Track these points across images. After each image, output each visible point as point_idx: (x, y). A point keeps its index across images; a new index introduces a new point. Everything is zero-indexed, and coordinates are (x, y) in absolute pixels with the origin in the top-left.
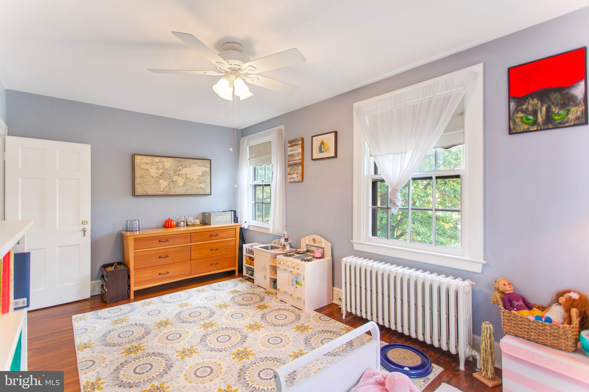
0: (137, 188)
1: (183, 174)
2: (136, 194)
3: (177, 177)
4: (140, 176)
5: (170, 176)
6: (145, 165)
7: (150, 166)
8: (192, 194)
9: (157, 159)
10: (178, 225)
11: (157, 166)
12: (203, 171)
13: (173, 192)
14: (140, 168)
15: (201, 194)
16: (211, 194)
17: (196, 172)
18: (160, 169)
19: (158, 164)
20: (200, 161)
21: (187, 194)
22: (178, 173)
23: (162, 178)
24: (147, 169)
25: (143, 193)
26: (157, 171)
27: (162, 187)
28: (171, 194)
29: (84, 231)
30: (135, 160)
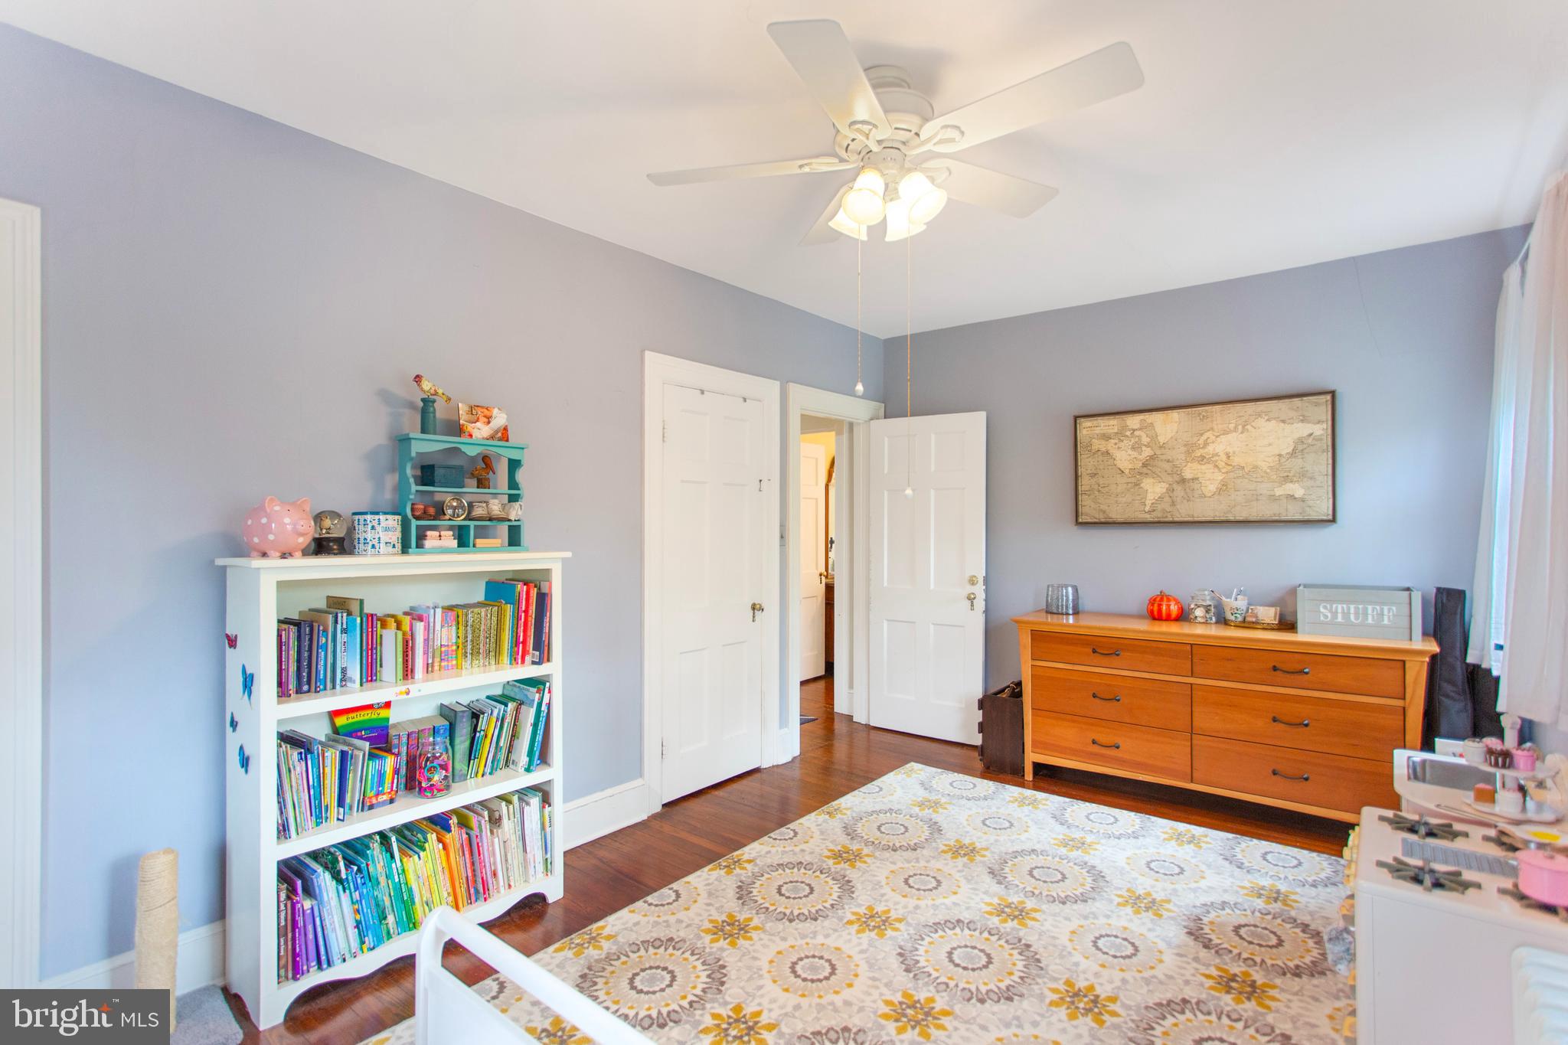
0: (1084, 503)
1: (1217, 455)
2: (1080, 520)
3: (1195, 465)
4: (1089, 472)
5: (1175, 466)
6: (1103, 442)
7: (1113, 441)
8: (1252, 518)
9: (1133, 421)
10: (1183, 616)
11: (1133, 440)
12: (1299, 439)
13: (1183, 512)
14: (1090, 451)
15: (1289, 518)
16: (1334, 520)
17: (1270, 445)
18: (1144, 448)
19: (1137, 433)
20: (1283, 405)
21: (1232, 518)
22: (1198, 453)
23: (1149, 472)
24: (1107, 453)
25: (1097, 516)
26: (1135, 454)
27: (1150, 498)
28: (1176, 519)
29: (971, 599)
30: (1078, 432)
